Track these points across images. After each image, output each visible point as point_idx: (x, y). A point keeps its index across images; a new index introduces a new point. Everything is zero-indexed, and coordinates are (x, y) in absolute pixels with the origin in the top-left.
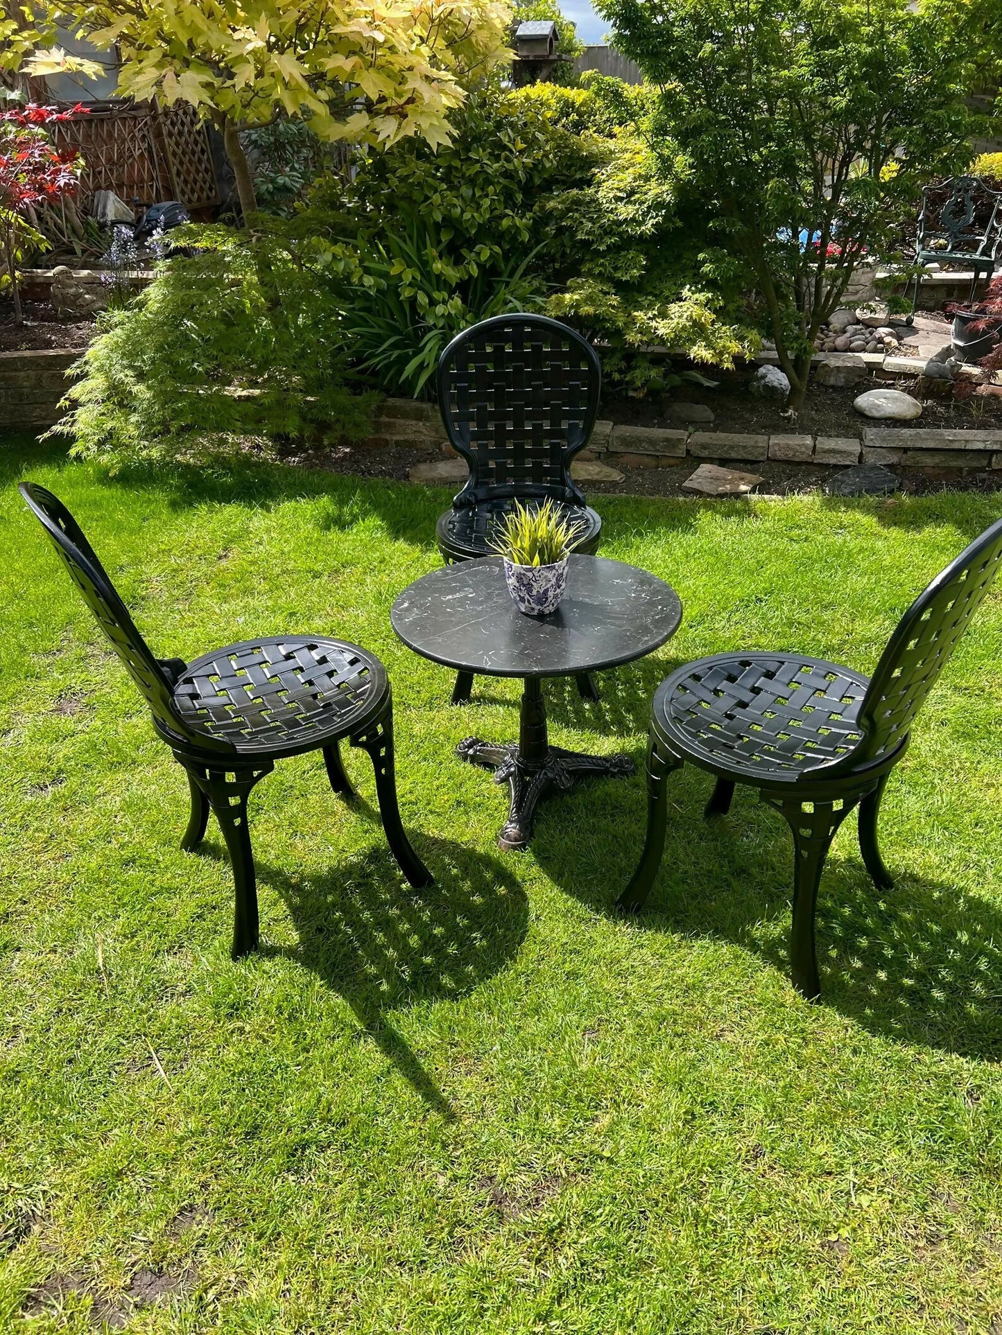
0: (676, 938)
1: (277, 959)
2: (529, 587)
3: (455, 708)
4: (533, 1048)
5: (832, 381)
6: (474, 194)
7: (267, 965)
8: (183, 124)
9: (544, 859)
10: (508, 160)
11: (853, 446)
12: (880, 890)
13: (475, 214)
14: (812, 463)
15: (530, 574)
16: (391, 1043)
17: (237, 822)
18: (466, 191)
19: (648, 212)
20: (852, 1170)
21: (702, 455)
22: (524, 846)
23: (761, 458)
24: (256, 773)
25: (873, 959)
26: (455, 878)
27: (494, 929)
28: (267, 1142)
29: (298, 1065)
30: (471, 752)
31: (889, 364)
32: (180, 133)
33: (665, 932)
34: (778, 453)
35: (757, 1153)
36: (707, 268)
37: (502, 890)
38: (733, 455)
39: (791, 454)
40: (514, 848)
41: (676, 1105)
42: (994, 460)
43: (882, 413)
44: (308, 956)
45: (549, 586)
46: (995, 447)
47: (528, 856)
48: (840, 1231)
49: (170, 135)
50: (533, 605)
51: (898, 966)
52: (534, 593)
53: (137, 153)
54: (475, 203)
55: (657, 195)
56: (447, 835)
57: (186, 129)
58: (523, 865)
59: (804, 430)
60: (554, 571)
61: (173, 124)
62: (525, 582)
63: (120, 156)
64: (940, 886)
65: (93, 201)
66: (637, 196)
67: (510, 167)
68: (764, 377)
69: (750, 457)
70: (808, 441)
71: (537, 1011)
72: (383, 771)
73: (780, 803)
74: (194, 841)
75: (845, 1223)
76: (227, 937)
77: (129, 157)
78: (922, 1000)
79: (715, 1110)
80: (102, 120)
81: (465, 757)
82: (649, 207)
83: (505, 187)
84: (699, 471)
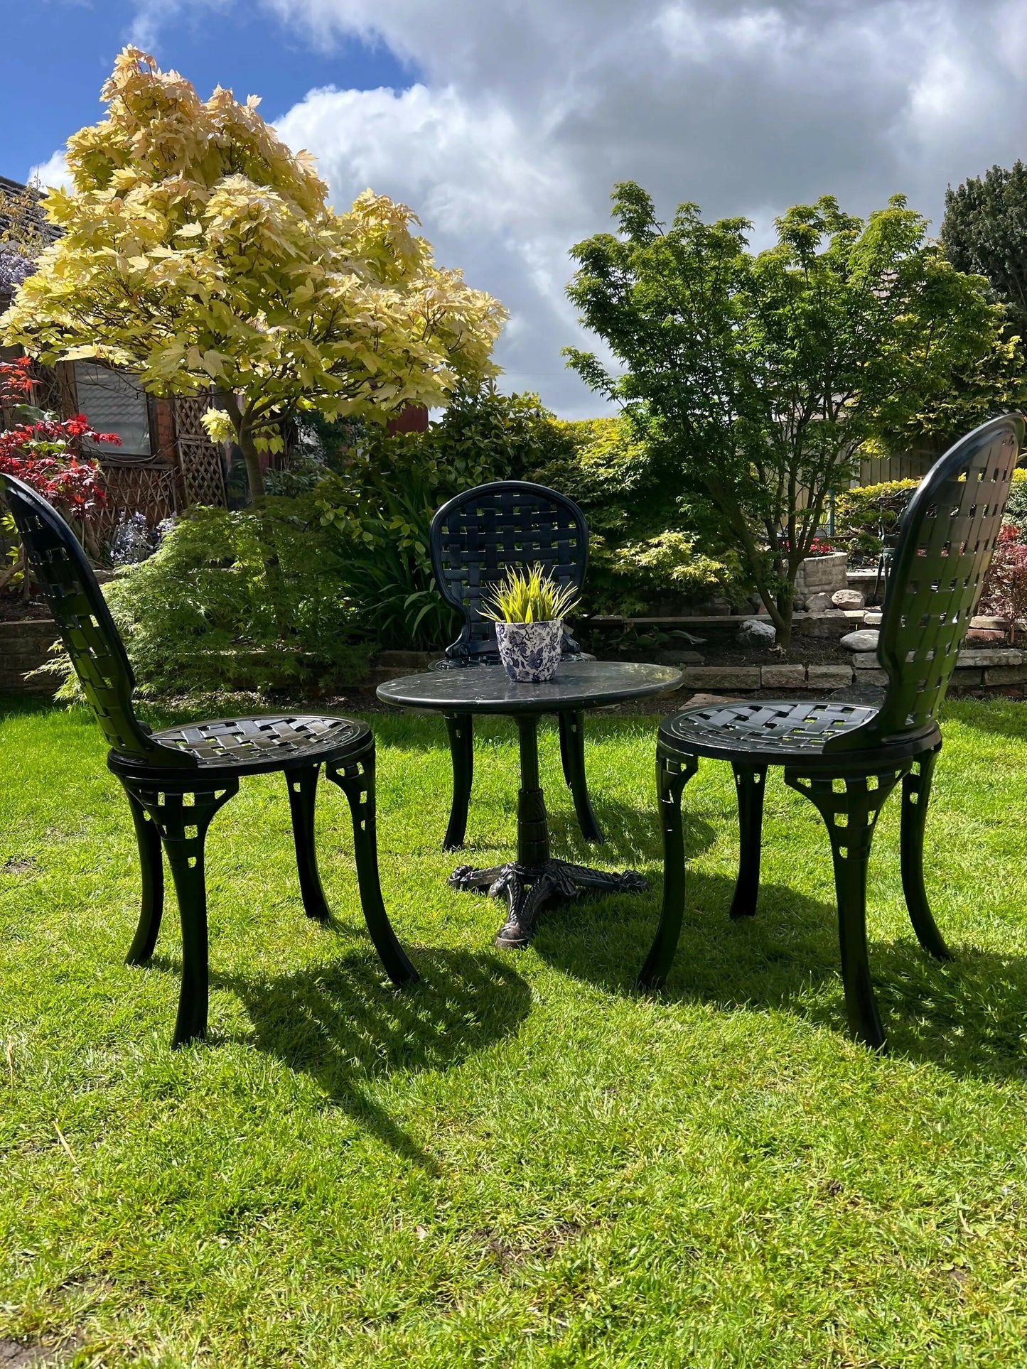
0: (708, 1009)
1: (227, 1045)
2: (522, 647)
3: (448, 854)
4: (539, 1108)
5: (816, 632)
6: (467, 465)
7: (215, 1053)
8: (203, 479)
9: (550, 955)
10: (497, 436)
11: (846, 670)
12: (940, 960)
13: (469, 480)
14: (806, 689)
15: (523, 632)
16: (362, 1110)
17: (192, 861)
18: (460, 464)
19: (627, 472)
20: (958, 1197)
21: (696, 686)
22: (525, 943)
23: (755, 687)
24: (218, 794)
25: (944, 1019)
26: (445, 976)
27: (490, 1011)
28: (194, 1208)
29: (243, 1136)
30: (464, 879)
31: (869, 618)
32: (200, 486)
33: (695, 1004)
34: (771, 681)
35: (832, 1190)
36: (686, 507)
37: (501, 982)
38: (727, 685)
39: (784, 680)
40: (514, 946)
41: (722, 1146)
42: (986, 676)
43: (869, 645)
44: (265, 1043)
45: (543, 645)
46: (985, 663)
47: (530, 951)
48: (956, 1260)
49: (191, 486)
50: (528, 669)
51: (975, 1019)
52: (528, 653)
53: (158, 499)
54: (469, 472)
55: (634, 458)
56: (437, 944)
57: (206, 483)
58: (526, 961)
59: (794, 661)
60: (548, 629)
61: (194, 478)
62: (518, 642)
63: (143, 499)
64: (1010, 958)
65: (112, 533)
66: (615, 461)
67: (500, 442)
68: (750, 627)
69: (743, 686)
70: (800, 668)
71: (544, 1075)
72: (363, 824)
73: (807, 783)
74: (142, 952)
75: (958, 1251)
76: (169, 1029)
77: (151, 502)
78: (1012, 1047)
79: (773, 1153)
80: (129, 469)
81: (457, 884)
82: (628, 469)
83: (495, 460)
84: (694, 699)
